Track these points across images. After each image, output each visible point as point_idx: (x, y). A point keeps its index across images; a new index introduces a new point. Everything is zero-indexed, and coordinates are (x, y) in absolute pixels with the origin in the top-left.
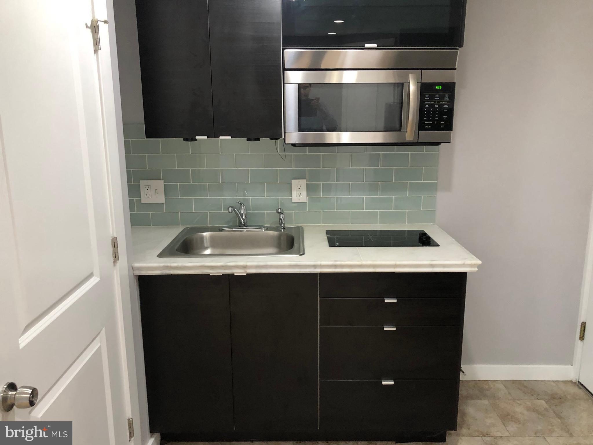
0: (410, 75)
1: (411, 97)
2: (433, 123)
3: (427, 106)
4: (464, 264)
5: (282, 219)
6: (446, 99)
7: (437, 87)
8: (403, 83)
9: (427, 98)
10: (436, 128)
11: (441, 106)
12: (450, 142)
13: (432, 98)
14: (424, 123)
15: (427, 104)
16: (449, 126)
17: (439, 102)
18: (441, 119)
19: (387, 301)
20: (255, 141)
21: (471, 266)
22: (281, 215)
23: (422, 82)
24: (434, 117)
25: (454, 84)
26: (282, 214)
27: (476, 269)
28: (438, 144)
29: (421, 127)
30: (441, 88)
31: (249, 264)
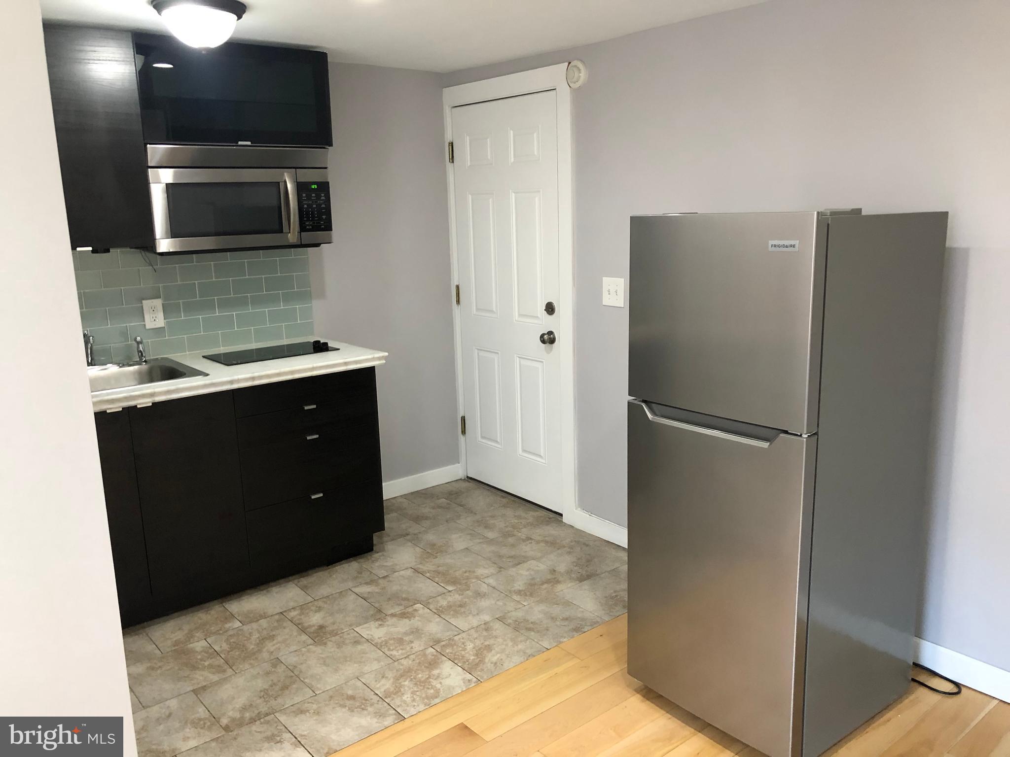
0: (285, 174)
1: (290, 196)
2: (314, 223)
3: (305, 206)
4: (374, 358)
5: (142, 350)
6: (323, 198)
7: (313, 187)
8: (279, 182)
9: (313, 197)
10: (316, 228)
11: (319, 205)
12: (330, 243)
13: (309, 197)
14: (305, 223)
15: (305, 204)
16: (329, 228)
17: (316, 202)
18: (320, 219)
19: (306, 408)
20: (105, 252)
21: (379, 359)
22: (140, 345)
23: (298, 181)
24: (313, 217)
25: (328, 183)
26: (141, 343)
27: (384, 362)
28: (317, 245)
29: (303, 229)
30: (316, 187)
31: (157, 390)
